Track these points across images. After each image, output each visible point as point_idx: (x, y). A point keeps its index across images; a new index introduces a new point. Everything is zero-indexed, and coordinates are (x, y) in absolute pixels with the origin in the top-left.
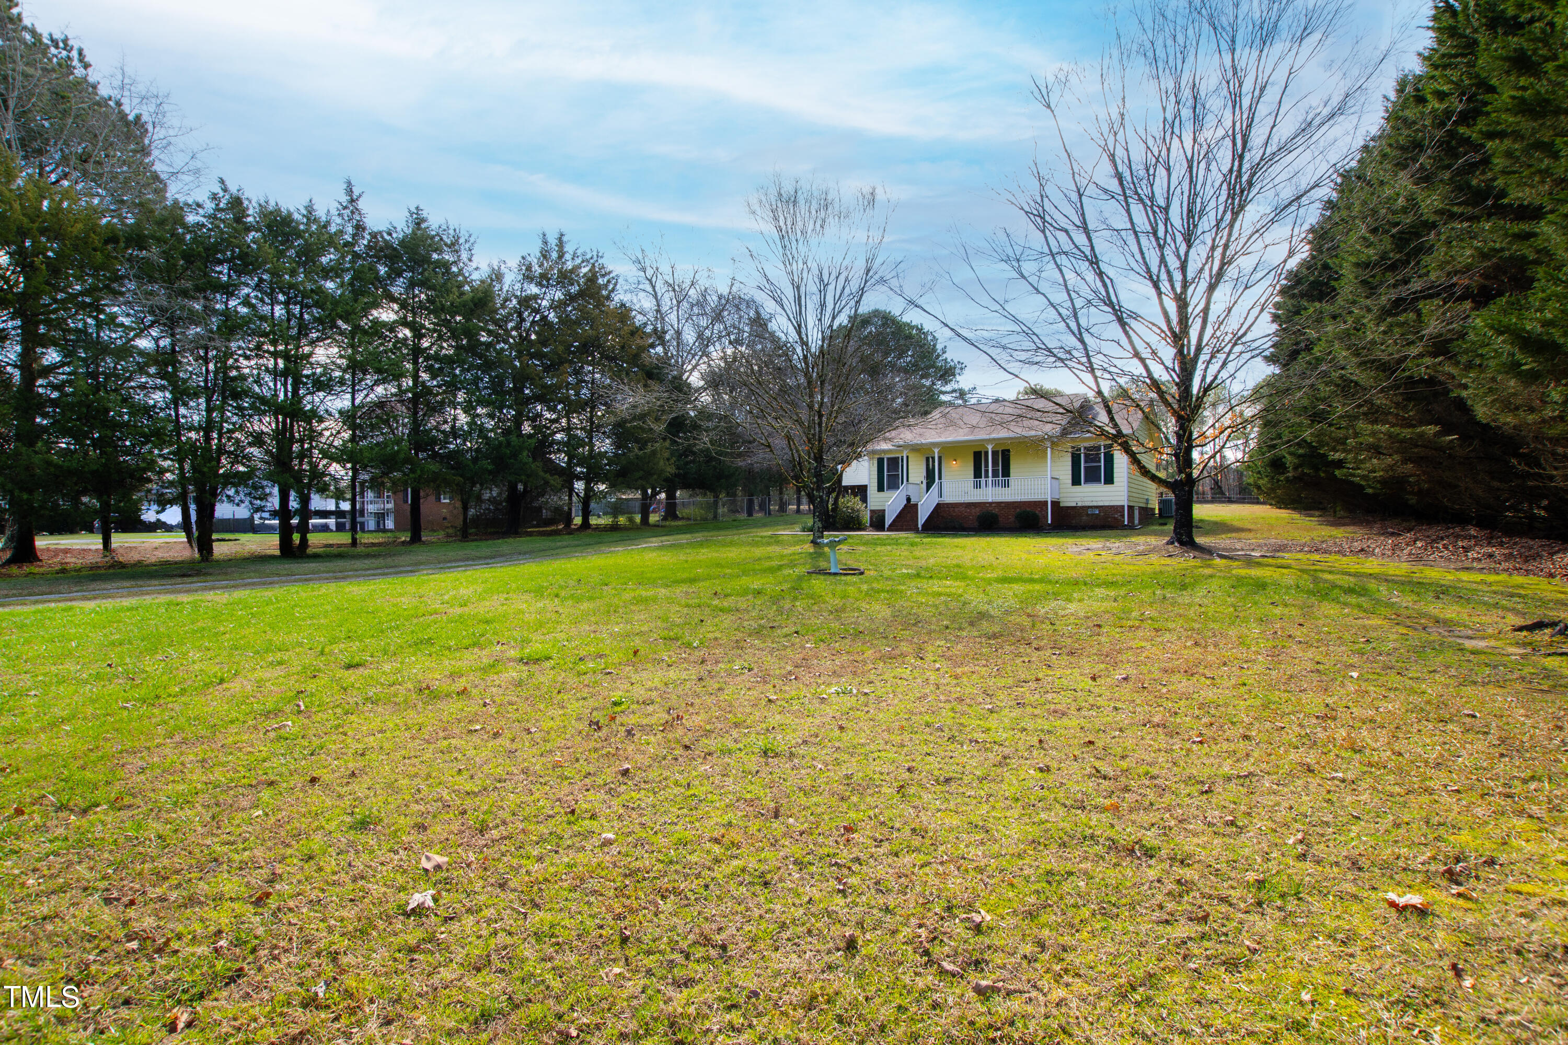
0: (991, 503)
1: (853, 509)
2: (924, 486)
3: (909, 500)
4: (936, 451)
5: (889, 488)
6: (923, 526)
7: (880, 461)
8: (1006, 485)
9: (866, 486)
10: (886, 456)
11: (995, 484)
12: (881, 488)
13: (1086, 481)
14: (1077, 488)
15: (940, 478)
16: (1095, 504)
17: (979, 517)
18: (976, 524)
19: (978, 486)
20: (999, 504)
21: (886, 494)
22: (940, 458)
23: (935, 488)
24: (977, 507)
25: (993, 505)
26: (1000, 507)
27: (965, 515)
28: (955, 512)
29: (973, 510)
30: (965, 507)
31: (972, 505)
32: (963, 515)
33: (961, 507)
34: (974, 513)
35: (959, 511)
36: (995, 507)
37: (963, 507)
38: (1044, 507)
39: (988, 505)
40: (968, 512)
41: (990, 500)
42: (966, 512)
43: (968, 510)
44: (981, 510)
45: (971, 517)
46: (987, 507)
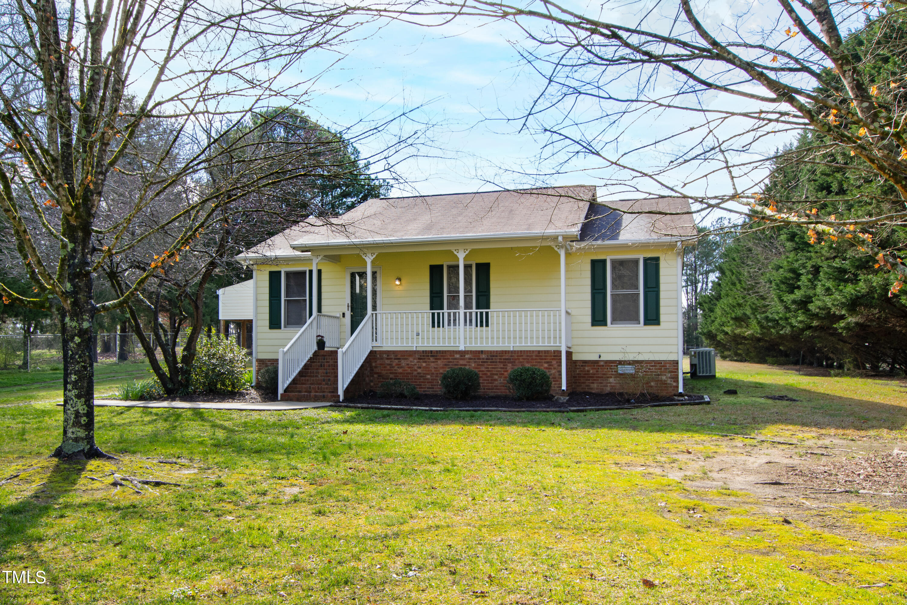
0: (463, 353)
1: (222, 358)
2: (347, 320)
3: (321, 343)
4: (369, 260)
5: (288, 323)
6: (347, 391)
7: (274, 277)
8: (484, 321)
9: (251, 321)
10: (283, 269)
11: (468, 321)
12: (274, 324)
13: (615, 320)
14: (599, 329)
15: (374, 308)
16: (631, 357)
17: (445, 377)
18: (439, 389)
19: (436, 322)
20: (477, 354)
21: (283, 333)
22: (374, 274)
23: (365, 324)
24: (440, 359)
25: (467, 356)
26: (479, 359)
27: (418, 373)
28: (402, 367)
29: (432, 365)
30: (419, 359)
31: (431, 356)
32: (415, 373)
33: (411, 359)
34: (433, 370)
35: (408, 364)
36: (470, 359)
37: (414, 359)
38: (554, 362)
39: (458, 356)
40: (424, 367)
41: (462, 348)
42: (420, 368)
43: (424, 364)
44: (446, 365)
45: (429, 377)
46: (456, 359)
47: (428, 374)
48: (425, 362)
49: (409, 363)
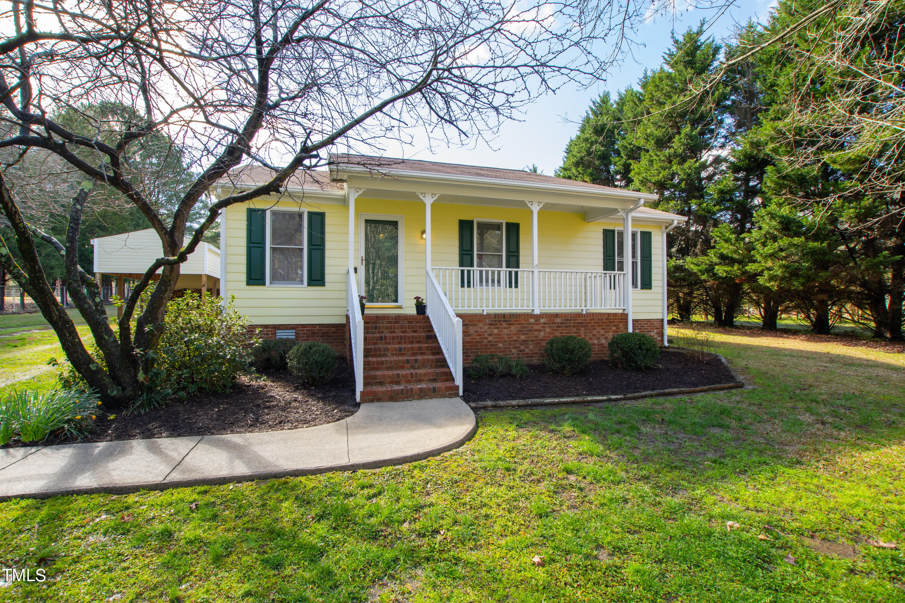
0: (537, 317)
5: (274, 278)
8: (513, 282)
11: (541, 281)
12: (257, 278)
19: (466, 281)
20: (552, 318)
21: (268, 290)
24: (513, 324)
25: (542, 321)
26: (554, 323)
27: (489, 342)
28: (469, 335)
29: (505, 331)
30: (490, 324)
31: (505, 321)
32: (485, 341)
33: (481, 325)
34: (506, 337)
35: (477, 332)
36: (545, 323)
37: (485, 325)
38: (621, 325)
39: (532, 320)
40: (495, 334)
41: (537, 312)
42: (491, 335)
43: (496, 331)
44: (520, 331)
45: (501, 345)
46: (530, 324)
47: (500, 342)
48: (497, 328)
49: (478, 329)
